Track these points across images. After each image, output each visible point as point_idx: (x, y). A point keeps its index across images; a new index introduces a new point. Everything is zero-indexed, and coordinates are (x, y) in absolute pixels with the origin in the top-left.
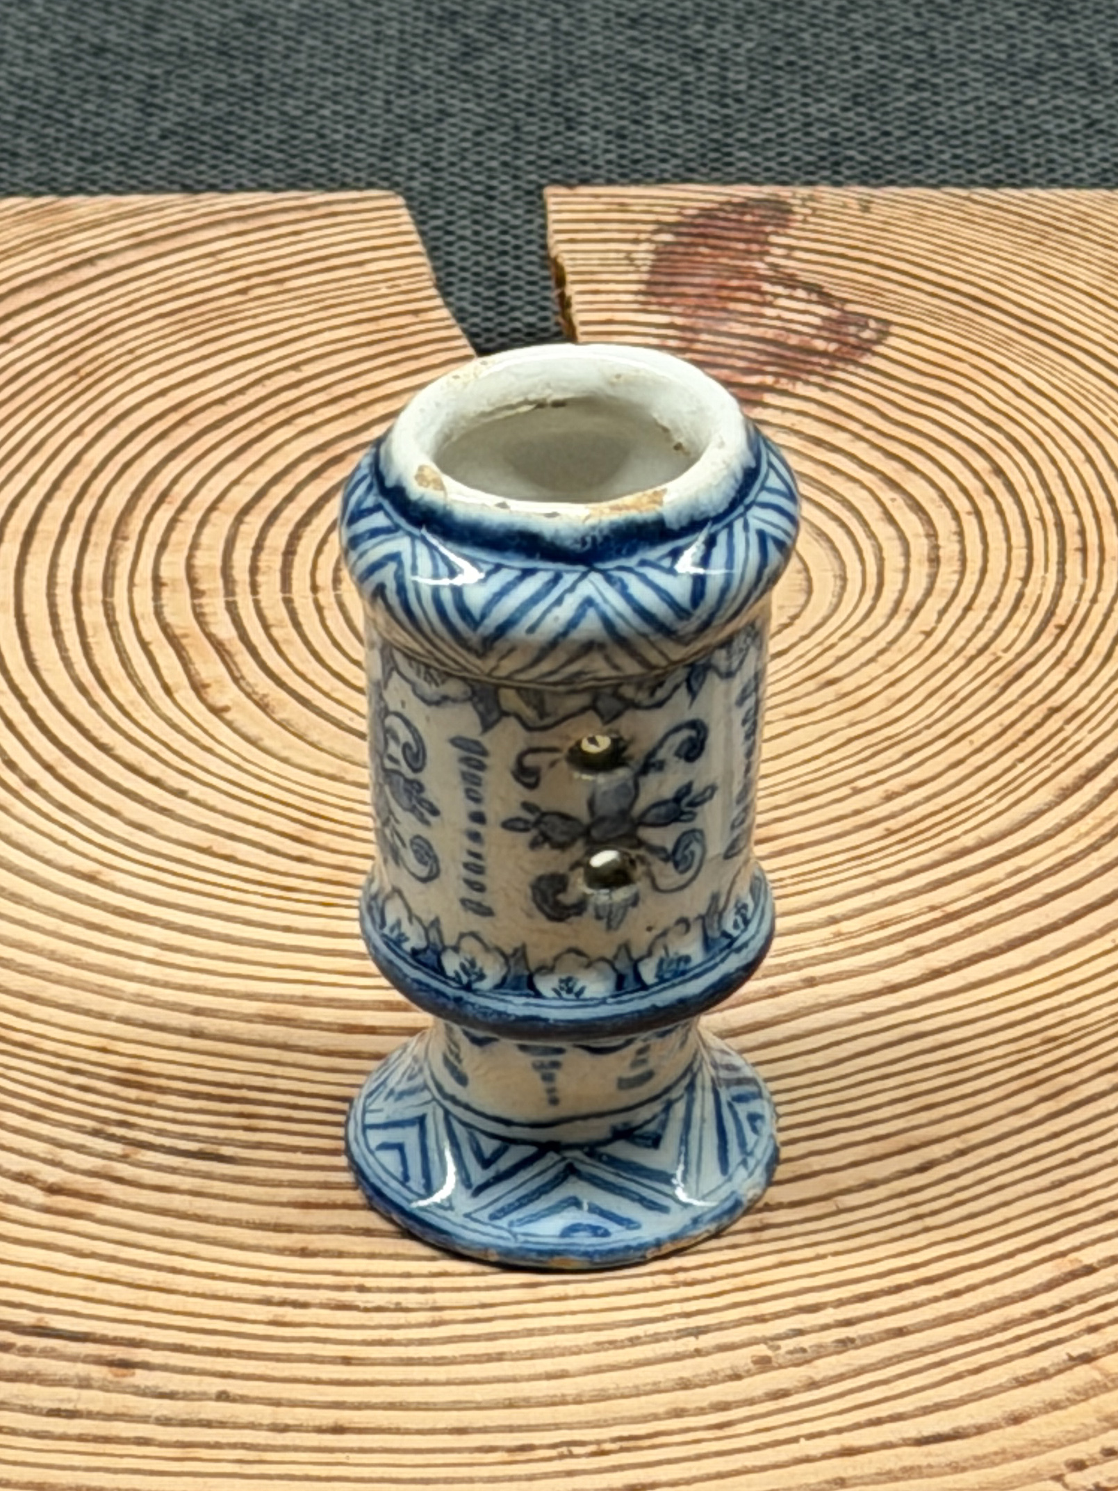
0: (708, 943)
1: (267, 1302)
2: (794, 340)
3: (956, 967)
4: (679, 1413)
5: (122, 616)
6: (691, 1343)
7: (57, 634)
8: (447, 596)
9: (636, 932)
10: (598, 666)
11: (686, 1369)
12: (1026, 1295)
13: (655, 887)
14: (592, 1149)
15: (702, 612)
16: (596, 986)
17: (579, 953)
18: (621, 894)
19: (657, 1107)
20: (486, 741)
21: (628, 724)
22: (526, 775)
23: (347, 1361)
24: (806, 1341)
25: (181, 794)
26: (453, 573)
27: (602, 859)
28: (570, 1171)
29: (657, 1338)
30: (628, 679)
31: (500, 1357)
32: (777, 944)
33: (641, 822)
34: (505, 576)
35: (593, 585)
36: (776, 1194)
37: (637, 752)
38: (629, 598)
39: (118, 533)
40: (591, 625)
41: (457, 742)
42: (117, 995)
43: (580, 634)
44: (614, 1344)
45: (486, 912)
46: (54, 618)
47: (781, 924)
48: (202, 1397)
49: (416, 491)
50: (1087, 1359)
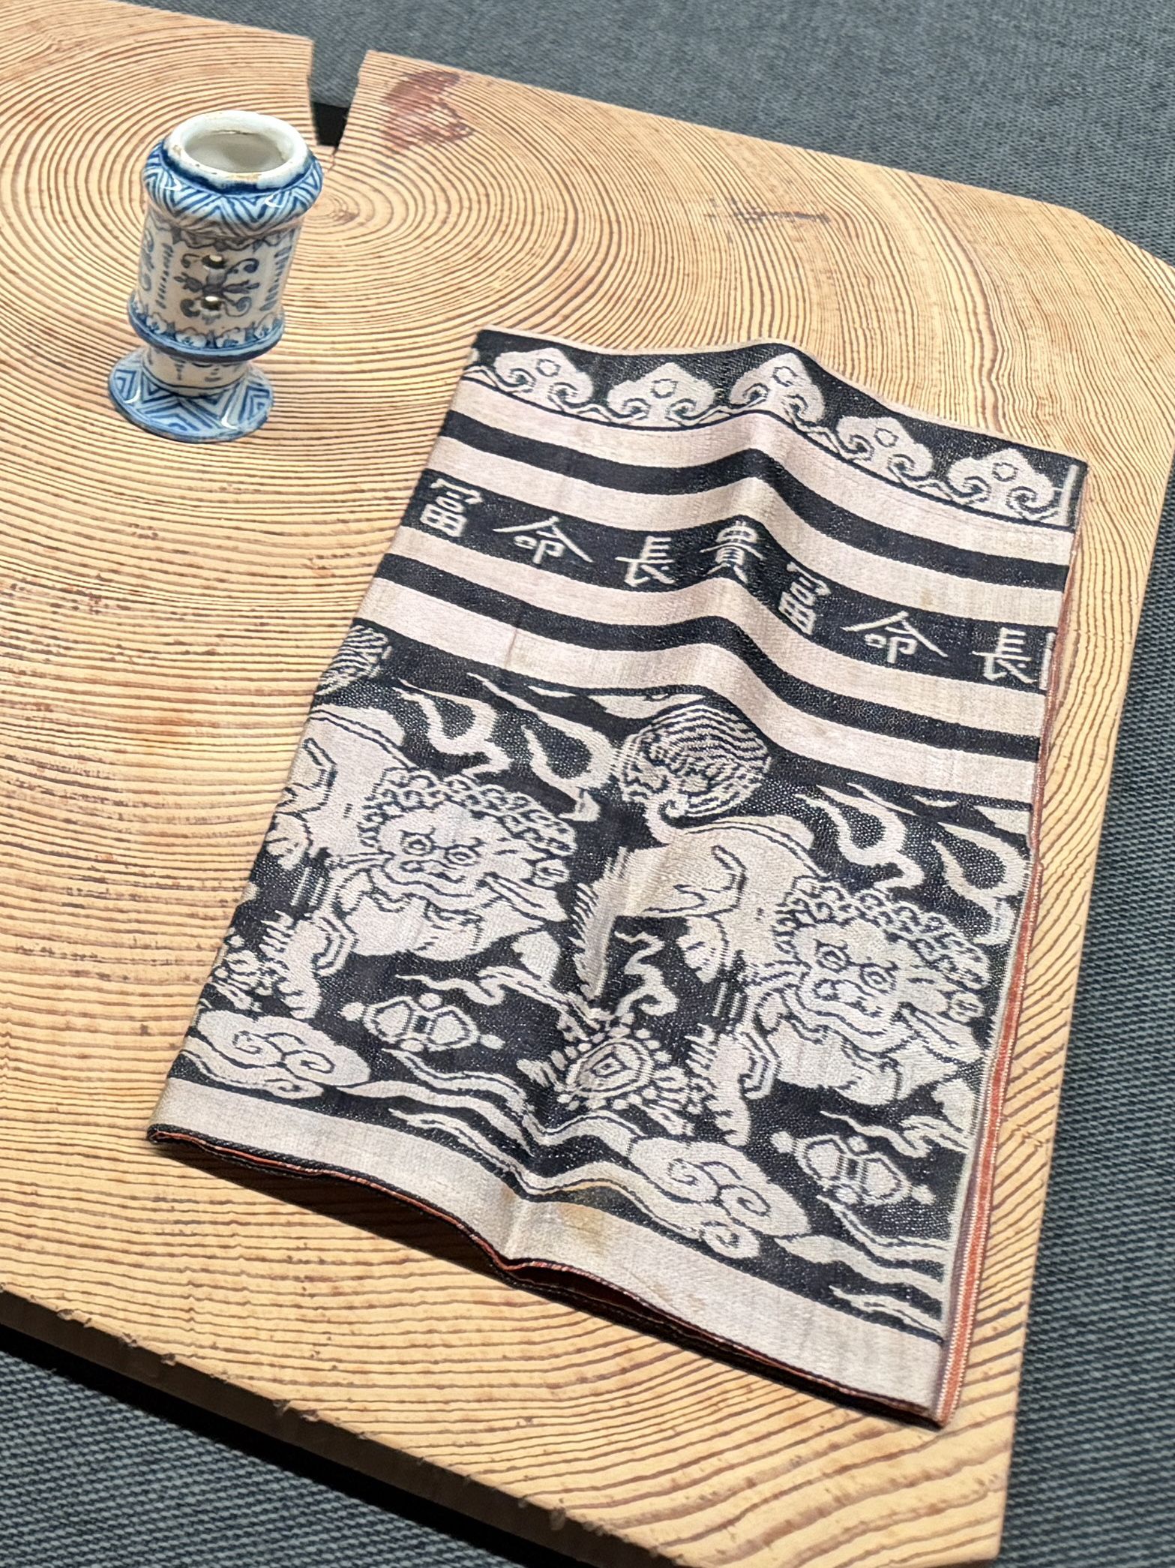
0: (247, 338)
1: (56, 419)
2: (433, 128)
3: (371, 371)
4: (183, 498)
5: (128, 170)
6: (200, 475)
7: (101, 171)
8: (168, 193)
9: (218, 327)
10: (217, 230)
11: (192, 483)
12: (333, 493)
13: (227, 314)
14: (190, 399)
15: (262, 220)
16: (198, 343)
17: (194, 329)
18: (214, 313)
19: (218, 391)
20: (175, 248)
21: (228, 254)
22: (186, 263)
23: (74, 447)
24: (242, 486)
25: (116, 238)
26: (173, 185)
27: (211, 299)
28: (179, 405)
29: (188, 470)
30: (229, 238)
31: (128, 461)
32: (280, 343)
33: (226, 289)
34: (191, 191)
35: (222, 202)
36: (258, 433)
37: (229, 264)
38: (234, 210)
39: (142, 141)
40: (216, 216)
41: (165, 245)
42: (57, 301)
43: (210, 218)
44: (172, 468)
45: (164, 307)
46: (103, 165)
47: (284, 336)
48: (17, 445)
49: (171, 153)
50: (344, 521)
